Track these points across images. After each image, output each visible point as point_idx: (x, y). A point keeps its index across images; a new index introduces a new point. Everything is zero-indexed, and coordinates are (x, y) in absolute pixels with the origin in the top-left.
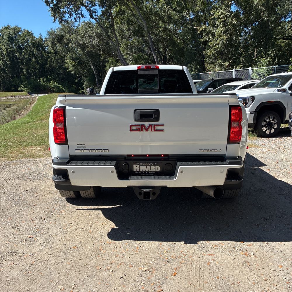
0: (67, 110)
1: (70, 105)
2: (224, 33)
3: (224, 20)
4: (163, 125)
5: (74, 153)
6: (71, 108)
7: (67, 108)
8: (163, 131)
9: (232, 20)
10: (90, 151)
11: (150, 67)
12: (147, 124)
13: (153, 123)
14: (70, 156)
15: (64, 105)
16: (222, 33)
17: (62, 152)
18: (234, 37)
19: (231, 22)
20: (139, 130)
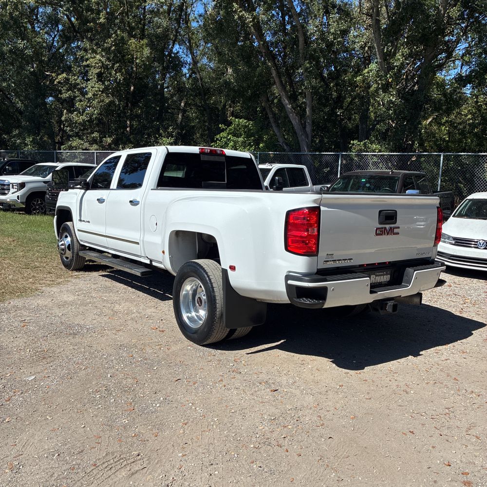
0: (323, 211)
1: (324, 206)
2: (102, 92)
3: (101, 71)
4: (399, 228)
5: (322, 266)
6: (326, 209)
7: (322, 208)
8: (398, 234)
9: (115, 74)
10: (337, 262)
11: (215, 151)
12: (388, 226)
13: (392, 226)
14: (317, 269)
15: (318, 206)
16: (100, 91)
17: (310, 265)
18: (116, 100)
19: (115, 77)
20: (382, 235)
